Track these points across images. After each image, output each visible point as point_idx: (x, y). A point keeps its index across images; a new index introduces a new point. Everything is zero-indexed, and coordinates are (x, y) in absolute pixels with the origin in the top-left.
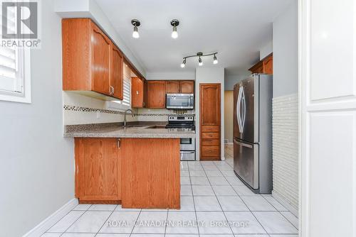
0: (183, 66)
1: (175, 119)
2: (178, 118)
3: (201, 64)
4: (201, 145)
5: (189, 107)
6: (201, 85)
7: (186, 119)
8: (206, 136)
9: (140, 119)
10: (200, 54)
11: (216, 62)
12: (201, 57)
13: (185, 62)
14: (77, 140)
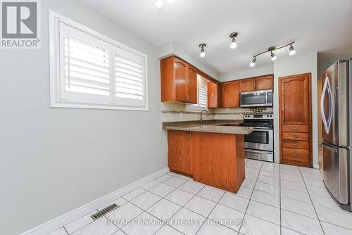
0: (252, 65)
1: (252, 117)
2: (255, 116)
3: (273, 59)
4: (282, 146)
5: (266, 105)
6: (281, 79)
7: (265, 117)
8: (287, 136)
9: (217, 117)
10: (272, 49)
11: (292, 53)
12: (273, 52)
13: (254, 61)
14: (169, 131)
